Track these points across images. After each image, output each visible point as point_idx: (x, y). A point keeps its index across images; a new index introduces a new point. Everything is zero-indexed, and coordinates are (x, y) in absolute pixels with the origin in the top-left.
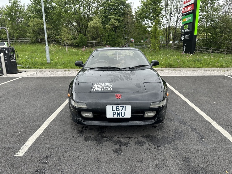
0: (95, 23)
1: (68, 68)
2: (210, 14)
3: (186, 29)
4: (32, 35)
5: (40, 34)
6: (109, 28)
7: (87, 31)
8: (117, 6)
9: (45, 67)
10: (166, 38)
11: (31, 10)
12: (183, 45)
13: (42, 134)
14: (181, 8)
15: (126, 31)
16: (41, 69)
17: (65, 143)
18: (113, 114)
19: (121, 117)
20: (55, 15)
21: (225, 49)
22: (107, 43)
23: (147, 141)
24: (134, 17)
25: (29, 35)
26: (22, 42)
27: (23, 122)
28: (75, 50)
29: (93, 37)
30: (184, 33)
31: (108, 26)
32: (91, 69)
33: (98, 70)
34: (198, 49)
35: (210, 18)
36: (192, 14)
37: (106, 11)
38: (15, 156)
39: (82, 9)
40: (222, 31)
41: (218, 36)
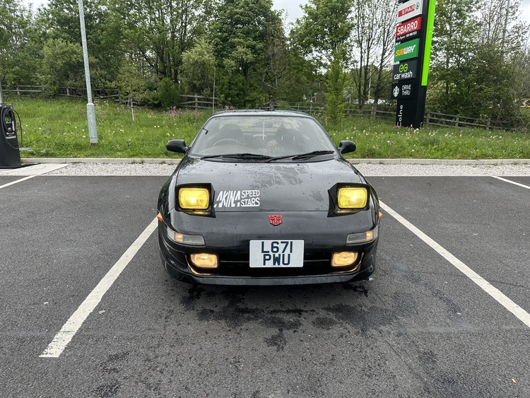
0: (200, 55)
1: (140, 157)
2: (455, 40)
3: (403, 72)
4: (50, 78)
5: (68, 77)
6: (232, 67)
7: (179, 71)
8: (249, 16)
9: (86, 153)
10: (360, 92)
11: (49, 19)
12: (395, 108)
13: (99, 307)
14: (393, 25)
15: (269, 74)
16: (76, 157)
17: (156, 326)
18: (265, 260)
19: (282, 265)
20: (104, 32)
21: (487, 118)
22: (226, 99)
23: (339, 318)
24: (288, 42)
25: (42, 77)
26: (25, 93)
27: (49, 280)
28: (151, 115)
29: (195, 86)
30: (399, 80)
31: (229, 62)
32: (205, 158)
33: (221, 160)
34: (429, 116)
35: (456, 48)
36: (417, 40)
37: (226, 26)
38: (41, 356)
39: (168, 19)
40: (482, 79)
41: (472, 89)
